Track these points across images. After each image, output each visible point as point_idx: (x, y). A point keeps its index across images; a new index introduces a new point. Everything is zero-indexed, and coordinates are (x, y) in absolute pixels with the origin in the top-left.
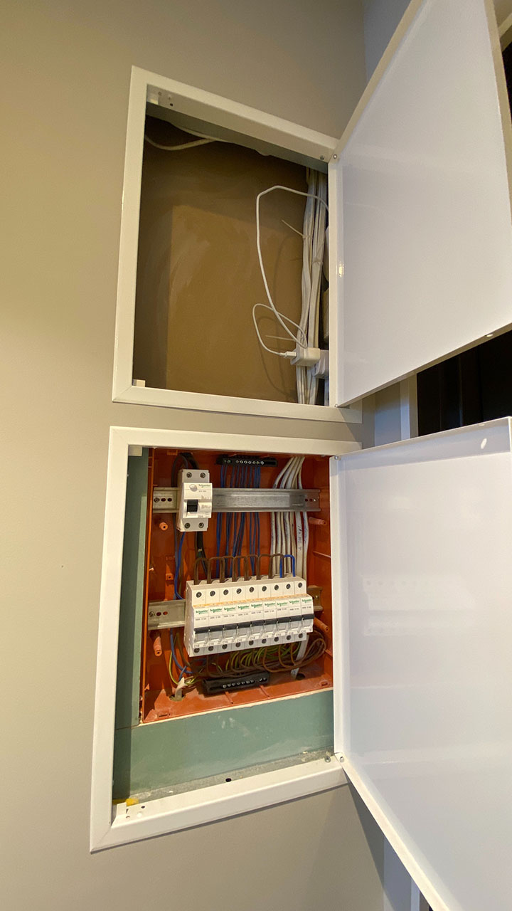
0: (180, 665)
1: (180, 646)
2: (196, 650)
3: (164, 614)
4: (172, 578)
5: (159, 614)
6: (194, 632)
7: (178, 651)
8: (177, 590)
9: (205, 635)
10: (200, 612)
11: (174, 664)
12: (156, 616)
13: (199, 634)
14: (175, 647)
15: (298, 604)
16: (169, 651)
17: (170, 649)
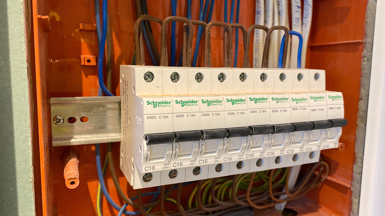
0: (115, 202)
1: (115, 175)
2: (147, 177)
3: (82, 120)
4: (93, 63)
5: (72, 120)
6: (145, 142)
7: (111, 183)
8: (103, 81)
9: (166, 148)
10: (155, 104)
11: (105, 202)
12: (66, 123)
13: (154, 146)
14: (107, 175)
15: (322, 102)
16: (95, 183)
17: (97, 178)
